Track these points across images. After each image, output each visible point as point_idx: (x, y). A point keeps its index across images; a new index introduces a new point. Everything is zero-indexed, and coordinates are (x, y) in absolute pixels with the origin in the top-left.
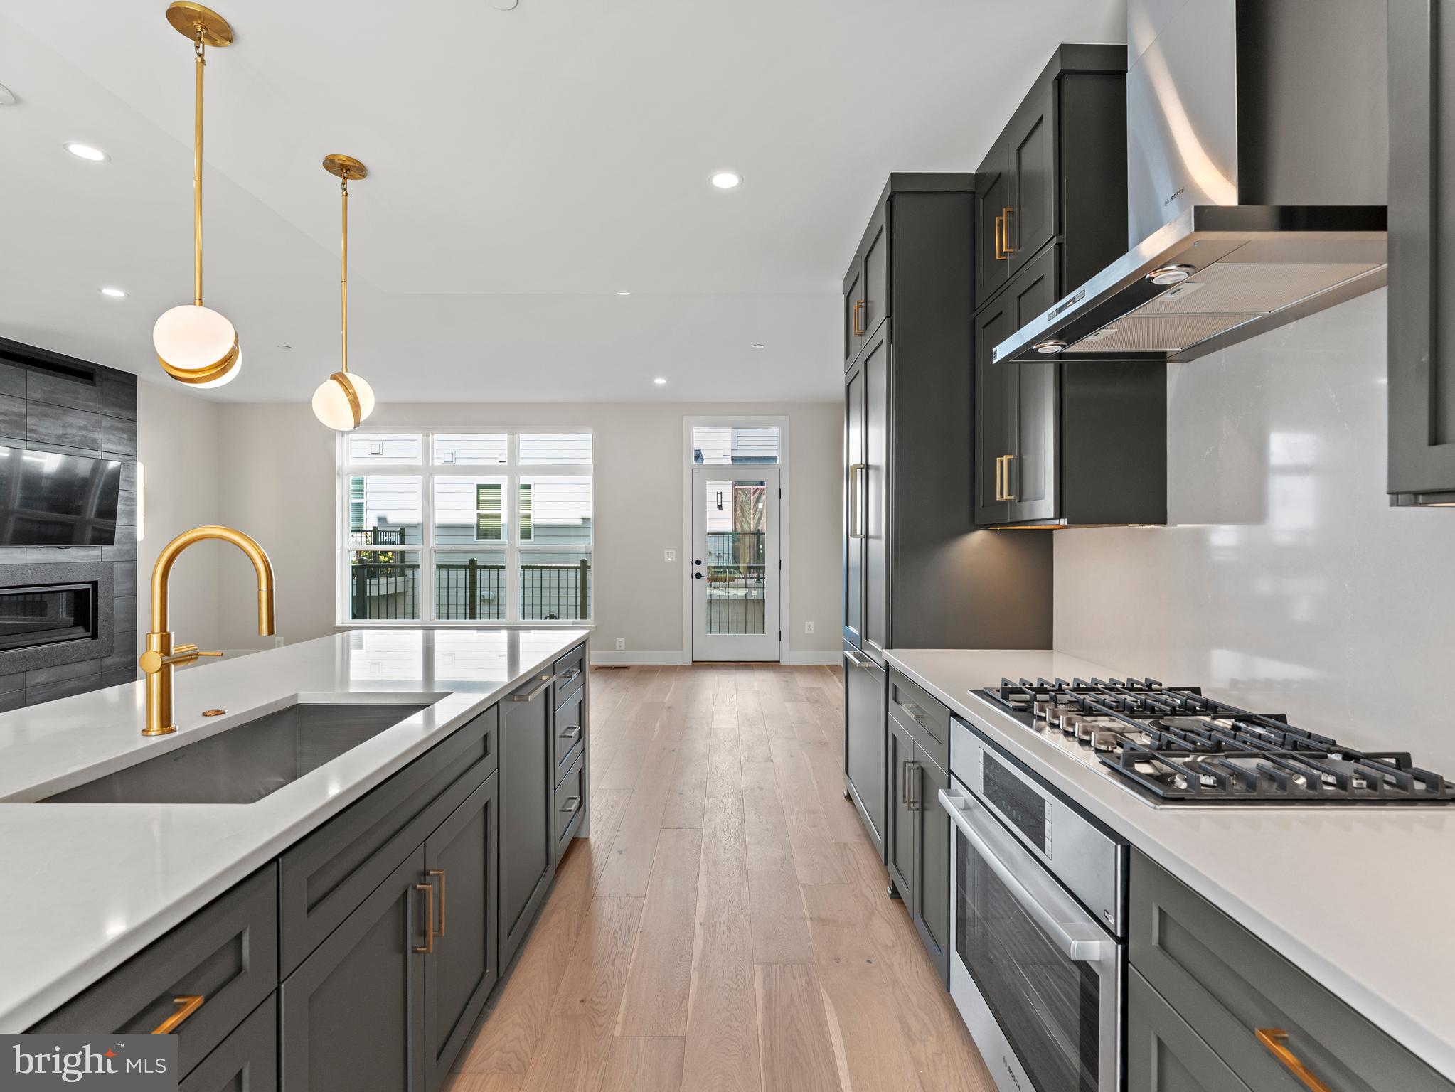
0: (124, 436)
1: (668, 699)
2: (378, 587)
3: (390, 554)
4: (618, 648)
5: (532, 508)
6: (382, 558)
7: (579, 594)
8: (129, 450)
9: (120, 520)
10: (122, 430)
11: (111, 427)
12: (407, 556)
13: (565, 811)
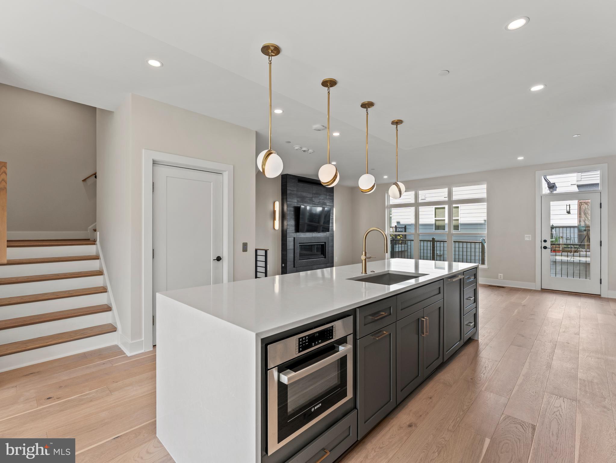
0: (331, 201)
1: (524, 302)
2: (398, 248)
3: (401, 236)
4: (499, 278)
5: (459, 217)
6: (398, 237)
7: (480, 255)
8: (332, 205)
9: (330, 225)
10: (331, 199)
11: (329, 198)
12: (407, 236)
13: (468, 325)
